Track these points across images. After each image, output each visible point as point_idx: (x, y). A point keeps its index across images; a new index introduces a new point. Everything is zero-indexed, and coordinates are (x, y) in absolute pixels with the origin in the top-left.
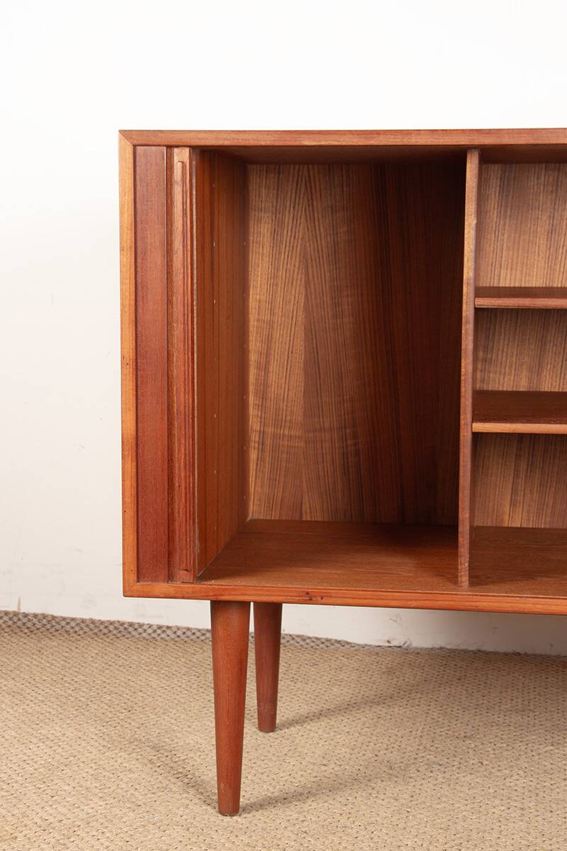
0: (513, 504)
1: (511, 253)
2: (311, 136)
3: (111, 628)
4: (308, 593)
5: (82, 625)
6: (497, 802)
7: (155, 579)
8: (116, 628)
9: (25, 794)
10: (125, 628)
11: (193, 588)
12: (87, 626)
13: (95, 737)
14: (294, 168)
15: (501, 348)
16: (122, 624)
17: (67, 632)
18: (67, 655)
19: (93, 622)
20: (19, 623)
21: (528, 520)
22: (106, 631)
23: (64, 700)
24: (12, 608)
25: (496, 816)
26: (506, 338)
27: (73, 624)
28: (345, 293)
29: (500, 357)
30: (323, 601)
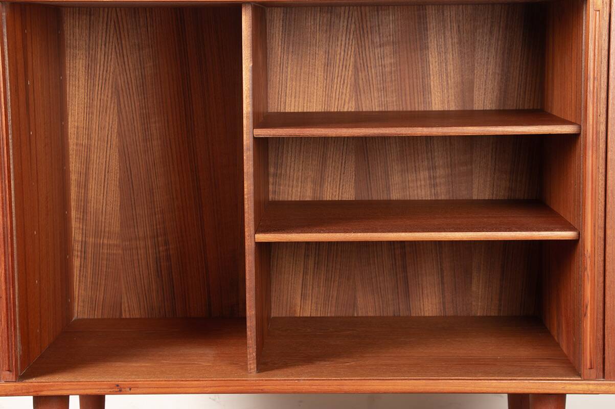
0: (304, 296)
1: (294, 83)
4: (118, 386)
11: (15, 386)
14: (104, 11)
15: (289, 164)
21: (317, 310)
26: (293, 155)
28: (153, 120)
29: (288, 172)
30: (132, 391)
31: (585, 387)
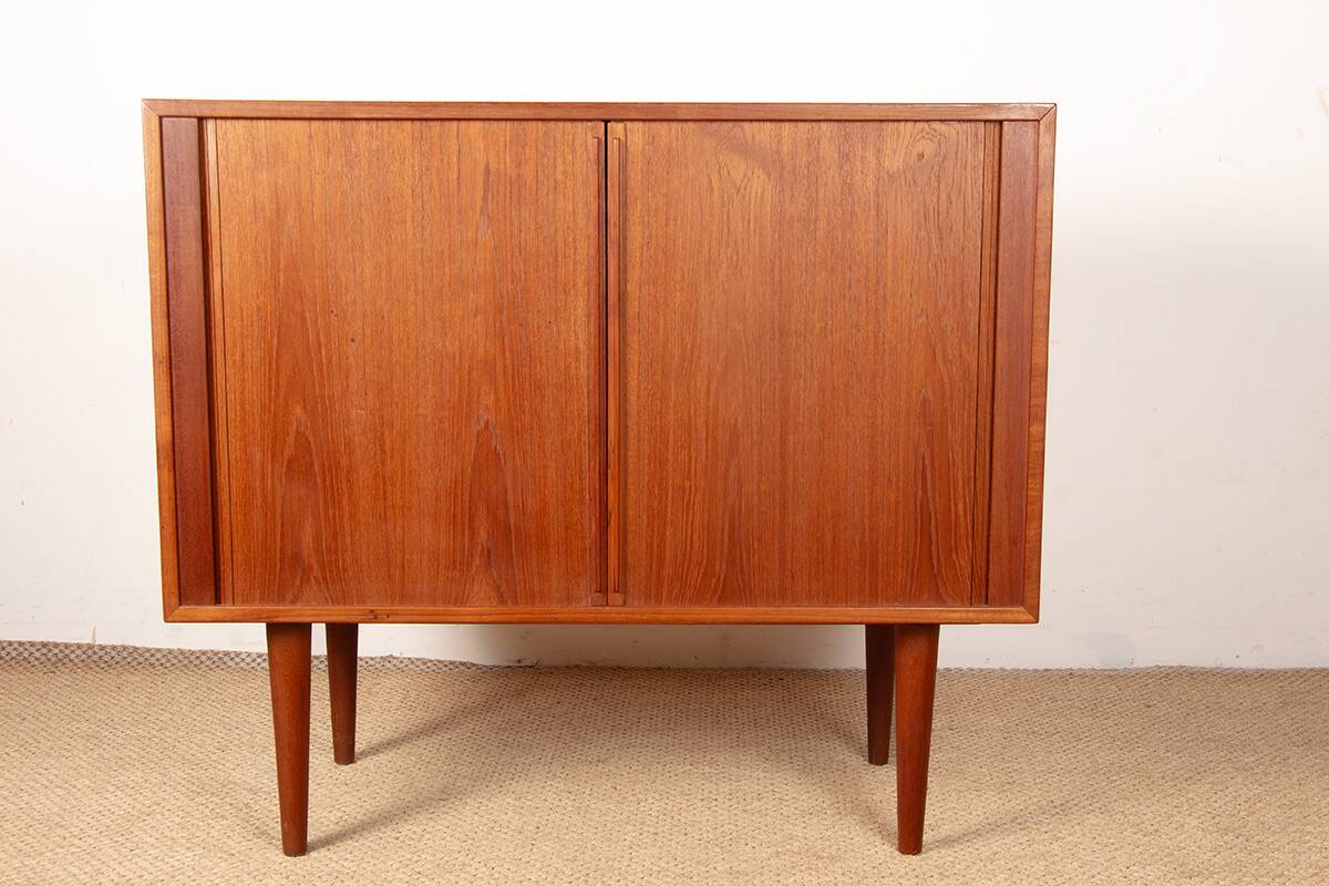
2: (361, 108)
3: (204, 658)
4: (372, 611)
5: (170, 656)
6: (629, 828)
7: (200, 602)
8: (209, 658)
9: (100, 850)
10: (220, 658)
12: (175, 657)
13: (183, 782)
16: (217, 654)
17: (151, 665)
18: (151, 690)
19: (182, 652)
20: (95, 657)
22: (198, 662)
23: (147, 741)
24: (86, 640)
25: (627, 843)
27: (159, 655)
30: (390, 619)
31: (964, 615)
